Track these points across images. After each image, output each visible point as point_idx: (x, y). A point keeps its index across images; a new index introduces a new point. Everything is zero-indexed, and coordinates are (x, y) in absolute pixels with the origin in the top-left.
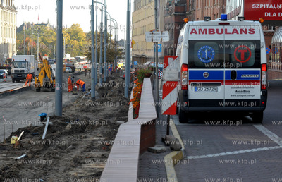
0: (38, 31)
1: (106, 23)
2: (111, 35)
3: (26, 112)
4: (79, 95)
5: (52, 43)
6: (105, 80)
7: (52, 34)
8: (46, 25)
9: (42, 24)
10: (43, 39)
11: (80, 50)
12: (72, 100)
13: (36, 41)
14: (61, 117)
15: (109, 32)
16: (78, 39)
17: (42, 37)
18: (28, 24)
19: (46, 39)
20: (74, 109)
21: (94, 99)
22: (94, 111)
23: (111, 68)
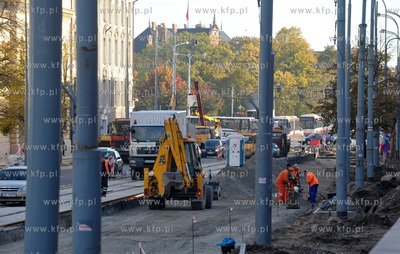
0: (189, 47)
1: (374, 23)
2: (386, 57)
3: (180, 244)
4: (303, 209)
5: (224, 80)
6: (370, 174)
7: (225, 55)
8: (208, 31)
9: (199, 29)
10: (201, 69)
11: (302, 97)
12: (288, 222)
13: (183, 76)
14: (270, 249)
15: (380, 47)
16: (296, 70)
17: (200, 63)
18: (161, 29)
19: (211, 68)
20: (295, 236)
21: (343, 214)
22: (346, 241)
23: (386, 146)
